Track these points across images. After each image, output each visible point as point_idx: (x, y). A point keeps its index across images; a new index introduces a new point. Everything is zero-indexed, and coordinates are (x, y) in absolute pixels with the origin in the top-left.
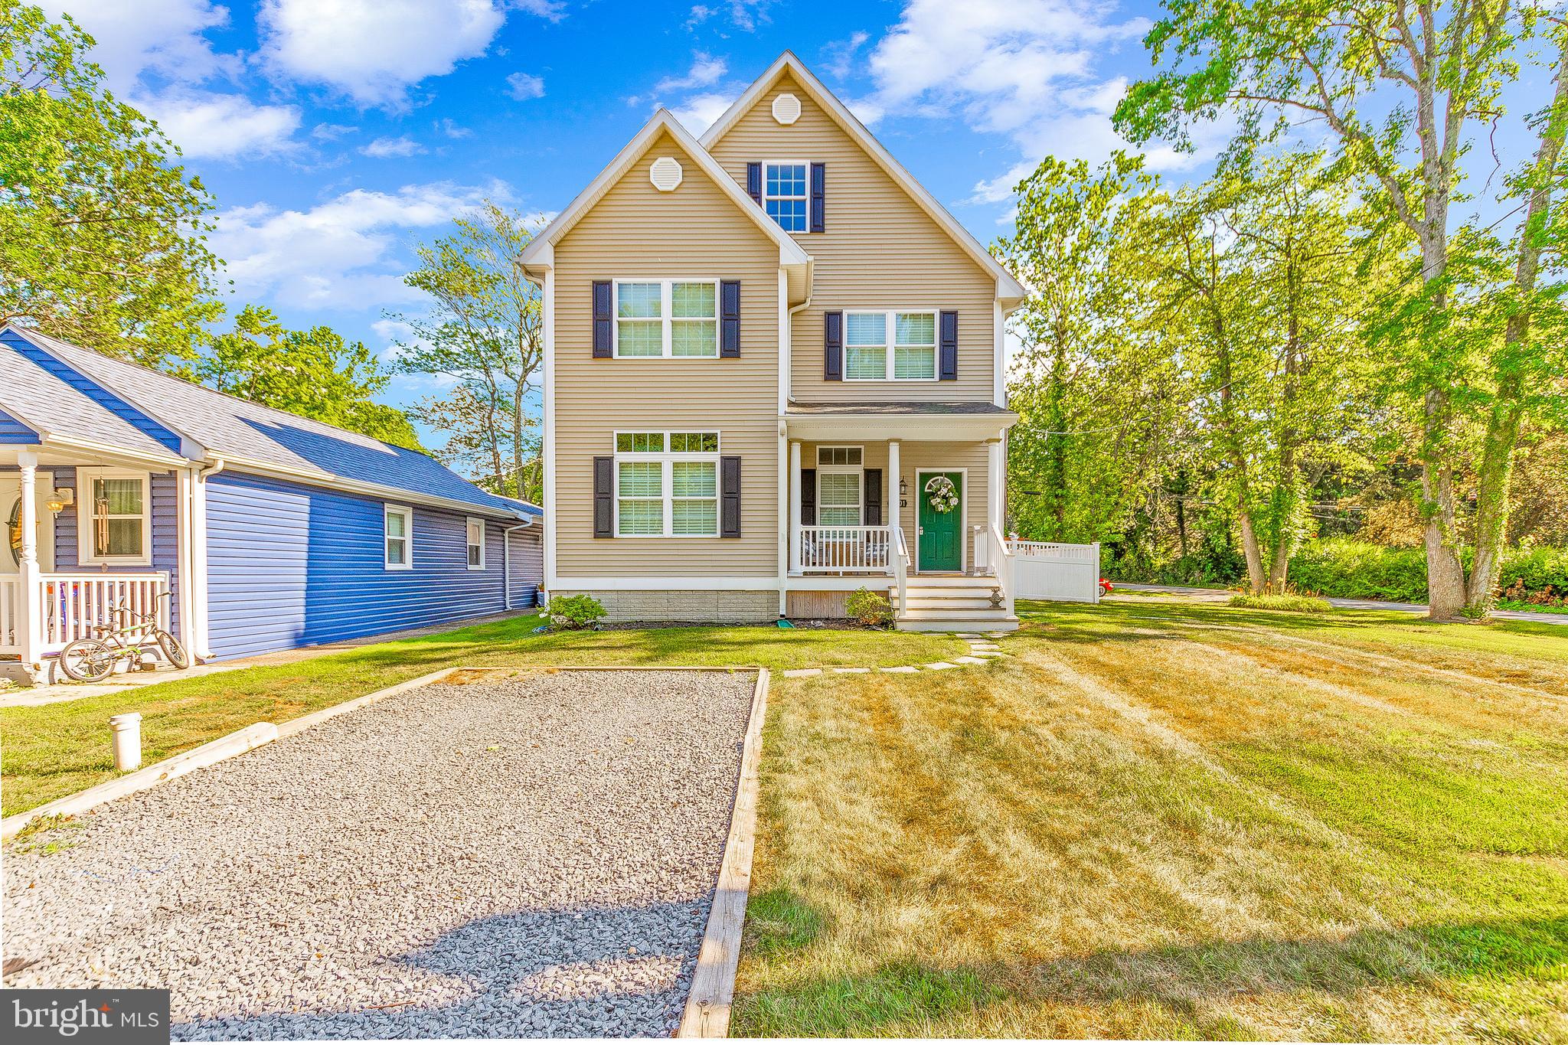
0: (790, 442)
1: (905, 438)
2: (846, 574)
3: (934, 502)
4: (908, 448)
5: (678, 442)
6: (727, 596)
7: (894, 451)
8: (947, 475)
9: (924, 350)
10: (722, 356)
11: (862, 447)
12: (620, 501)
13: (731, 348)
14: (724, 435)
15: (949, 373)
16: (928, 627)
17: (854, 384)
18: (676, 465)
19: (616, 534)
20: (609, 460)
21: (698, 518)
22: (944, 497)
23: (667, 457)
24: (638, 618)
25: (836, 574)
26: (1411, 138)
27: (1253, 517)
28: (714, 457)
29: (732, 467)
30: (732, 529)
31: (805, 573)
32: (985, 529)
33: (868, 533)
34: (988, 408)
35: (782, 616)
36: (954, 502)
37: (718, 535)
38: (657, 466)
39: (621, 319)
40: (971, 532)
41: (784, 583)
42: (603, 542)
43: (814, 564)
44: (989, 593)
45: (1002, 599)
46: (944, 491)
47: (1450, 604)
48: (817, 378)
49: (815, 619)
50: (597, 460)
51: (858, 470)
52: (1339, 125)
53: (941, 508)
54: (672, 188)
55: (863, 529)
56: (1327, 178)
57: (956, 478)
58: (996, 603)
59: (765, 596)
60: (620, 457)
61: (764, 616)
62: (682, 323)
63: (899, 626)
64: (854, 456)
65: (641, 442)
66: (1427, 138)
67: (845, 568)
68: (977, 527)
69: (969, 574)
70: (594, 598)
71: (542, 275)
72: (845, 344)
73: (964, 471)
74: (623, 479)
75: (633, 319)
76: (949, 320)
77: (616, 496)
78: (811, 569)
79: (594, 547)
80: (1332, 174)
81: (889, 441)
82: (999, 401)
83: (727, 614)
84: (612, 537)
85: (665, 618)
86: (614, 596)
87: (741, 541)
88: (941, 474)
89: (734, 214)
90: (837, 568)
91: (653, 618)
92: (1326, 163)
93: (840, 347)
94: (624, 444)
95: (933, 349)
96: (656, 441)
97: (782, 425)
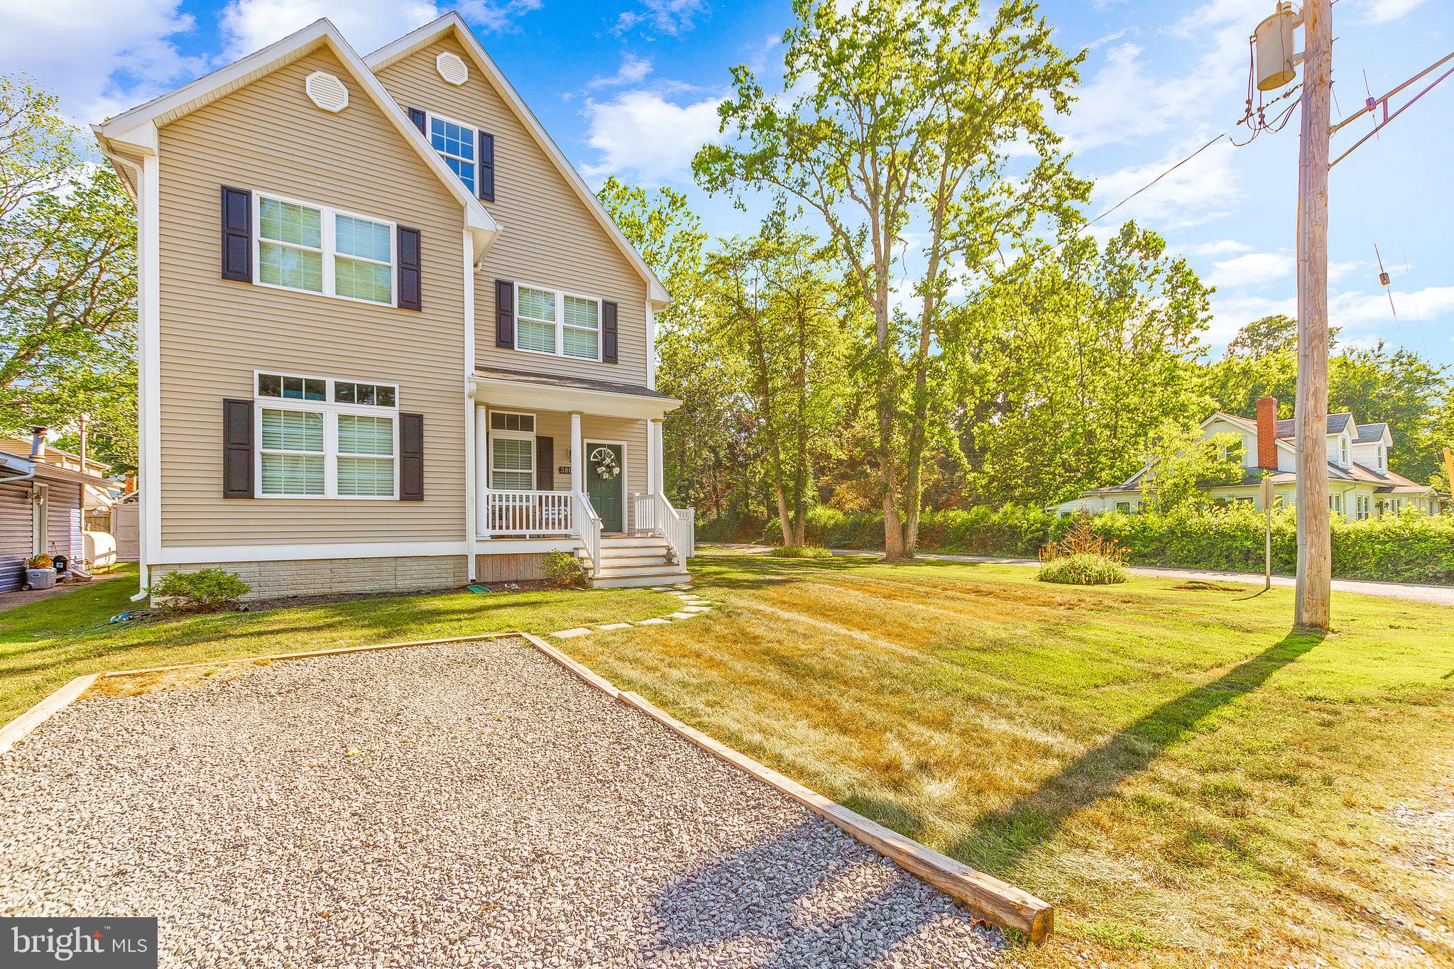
0: (476, 405)
1: (586, 411)
2: (531, 537)
3: (600, 470)
4: (590, 422)
5: (345, 393)
6: (408, 563)
7: (576, 422)
8: (610, 447)
9: (589, 332)
10: (400, 306)
11: (534, 415)
12: (263, 454)
13: (411, 298)
14: (404, 390)
15: (611, 356)
16: (622, 583)
17: (524, 353)
18: (342, 418)
19: (258, 493)
20: (250, 404)
21: (371, 477)
22: (608, 466)
23: (330, 409)
24: (292, 593)
25: (523, 537)
26: (868, 244)
27: (785, 489)
28: (392, 413)
29: (412, 427)
30: (413, 489)
31: (493, 537)
32: (645, 495)
33: (540, 497)
34: (641, 391)
35: (472, 581)
36: (616, 471)
37: (397, 496)
38: (317, 417)
39: (263, 239)
40: (631, 498)
41: (472, 548)
42: (239, 506)
43: (501, 528)
44: (664, 552)
45: (674, 556)
46: (608, 461)
47: (896, 550)
48: (489, 344)
49: (509, 582)
50: (229, 404)
51: (530, 437)
52: (832, 222)
53: (606, 476)
54: (336, 110)
55: (535, 493)
56: (820, 255)
57: (617, 450)
58: (669, 559)
59: (451, 561)
60: (262, 403)
61: (450, 582)
62: (349, 262)
63: (596, 584)
64: (527, 424)
65: (293, 388)
66: (877, 246)
67: (531, 532)
68: (637, 494)
69: (631, 535)
70: (230, 572)
71: (139, 160)
72: (516, 315)
73: (624, 444)
74: (268, 429)
75: (281, 243)
76: (610, 309)
77: (258, 448)
78: (497, 532)
79: (225, 509)
80: (823, 253)
81: (570, 413)
82: (651, 385)
83: (405, 582)
84: (252, 497)
85: (327, 591)
86: (255, 568)
87: (423, 504)
88: (604, 446)
89: (413, 160)
90: (524, 532)
91: (312, 592)
92: (821, 244)
93: (512, 317)
94: (269, 386)
95: (597, 333)
96: (316, 390)
97: (469, 387)
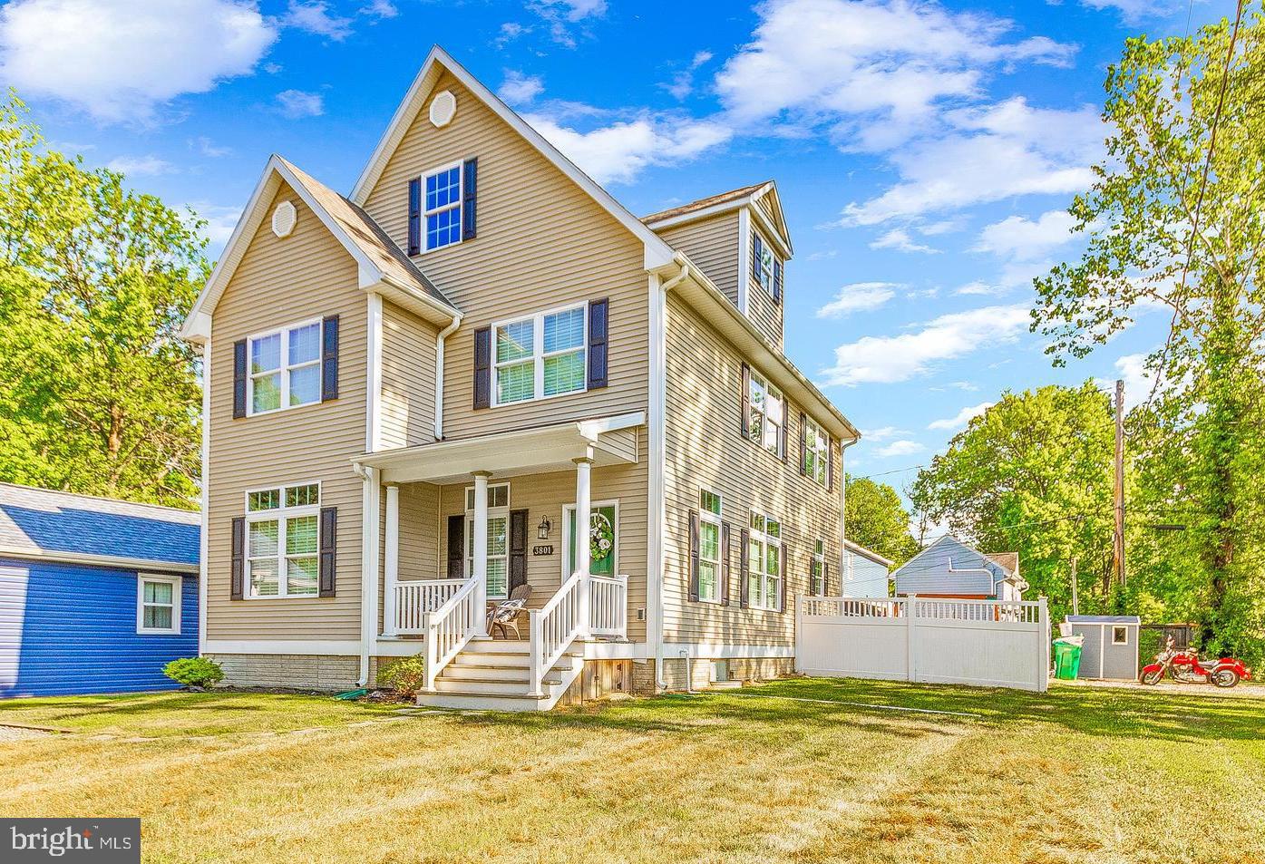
0: (384, 487)
5: (290, 498)
6: (325, 662)
7: (479, 485)
8: (603, 510)
9: (575, 355)
10: (324, 400)
11: (509, 485)
12: (249, 562)
13: (330, 390)
14: (325, 485)
15: (598, 379)
18: (290, 521)
19: (246, 596)
20: (243, 521)
21: (306, 576)
23: (282, 515)
28: (317, 510)
29: (328, 522)
30: (327, 586)
35: (357, 685)
37: (318, 595)
38: (276, 524)
39: (254, 376)
41: (365, 649)
42: (237, 605)
43: (406, 625)
48: (467, 409)
50: (234, 522)
51: (505, 513)
54: (288, 232)
57: (612, 514)
62: (297, 371)
63: (420, 700)
64: (502, 497)
65: (265, 501)
72: (493, 364)
73: (616, 503)
74: (252, 541)
75: (261, 374)
76: (600, 311)
77: (247, 557)
78: (404, 630)
79: (231, 609)
84: (242, 599)
87: (335, 601)
93: (489, 369)
94: (254, 502)
95: (583, 352)
96: (276, 500)
